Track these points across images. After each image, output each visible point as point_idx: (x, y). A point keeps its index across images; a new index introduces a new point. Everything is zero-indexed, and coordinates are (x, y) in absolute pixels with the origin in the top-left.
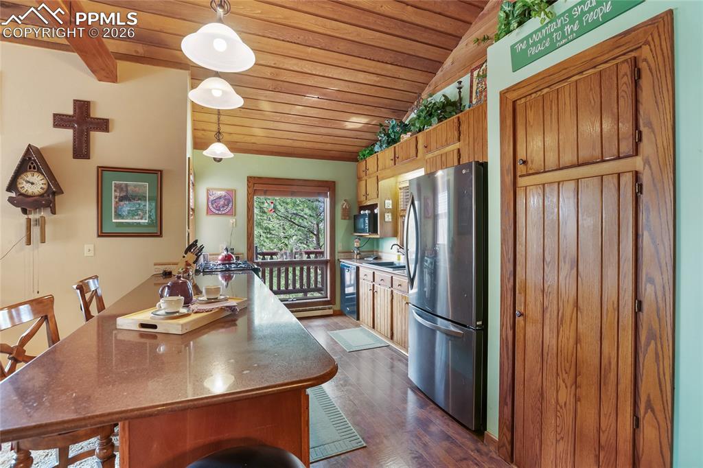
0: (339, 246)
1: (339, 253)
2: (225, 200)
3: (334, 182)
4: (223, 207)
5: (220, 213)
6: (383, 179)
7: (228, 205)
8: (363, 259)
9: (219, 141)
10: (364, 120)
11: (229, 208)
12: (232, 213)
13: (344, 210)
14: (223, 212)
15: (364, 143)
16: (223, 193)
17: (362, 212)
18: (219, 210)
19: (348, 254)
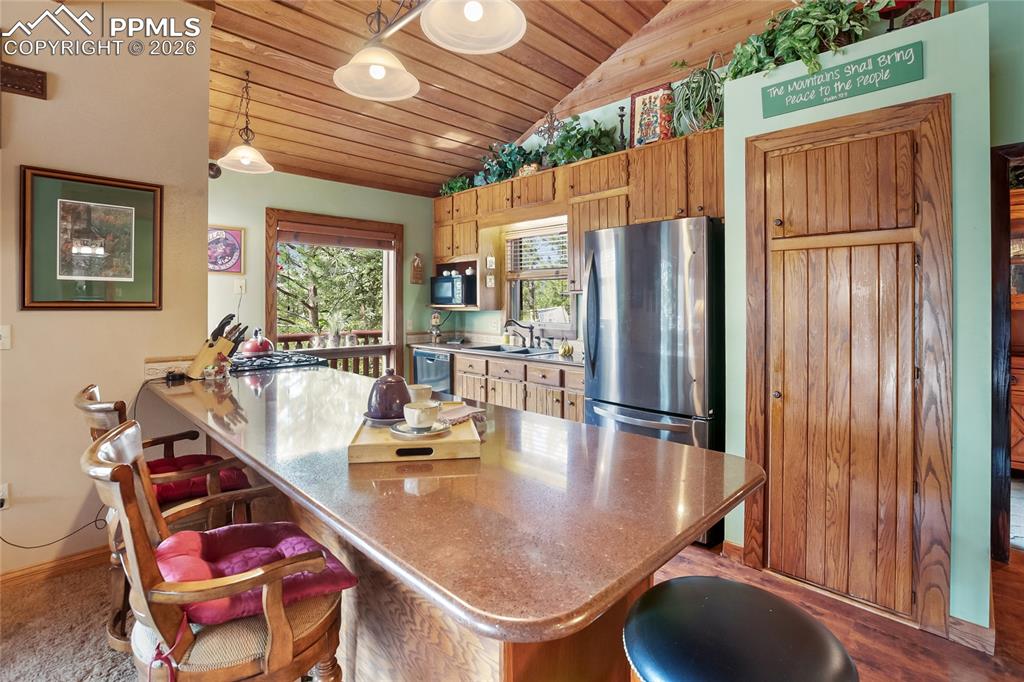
0: (408, 326)
1: (407, 334)
2: (227, 245)
3: (402, 226)
4: (223, 258)
5: (217, 268)
6: (487, 225)
7: (231, 255)
8: (445, 343)
9: (247, 142)
10: (463, 138)
11: (233, 261)
12: (237, 269)
13: (416, 269)
14: (223, 268)
15: (452, 170)
16: (223, 235)
17: (445, 273)
18: (215, 263)
19: (422, 336)
